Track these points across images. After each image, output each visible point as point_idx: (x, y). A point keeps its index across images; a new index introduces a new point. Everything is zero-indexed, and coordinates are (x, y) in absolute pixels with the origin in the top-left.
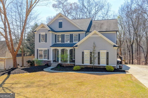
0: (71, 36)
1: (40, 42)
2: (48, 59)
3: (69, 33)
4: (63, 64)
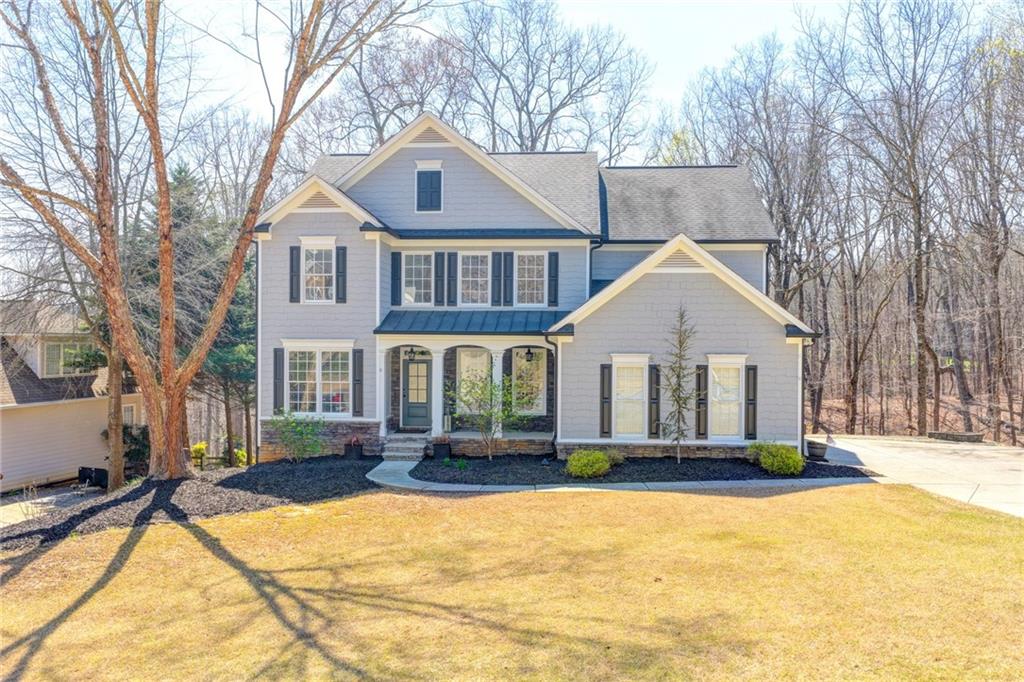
2: (358, 412)
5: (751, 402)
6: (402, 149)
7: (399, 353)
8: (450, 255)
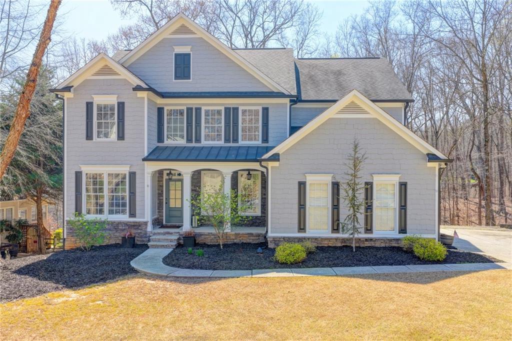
0: (232, 114)
1: (89, 137)
2: (133, 215)
3: (220, 104)
4: (201, 235)
5: (403, 207)
6: (164, 39)
7: (163, 174)
8: (196, 109)
